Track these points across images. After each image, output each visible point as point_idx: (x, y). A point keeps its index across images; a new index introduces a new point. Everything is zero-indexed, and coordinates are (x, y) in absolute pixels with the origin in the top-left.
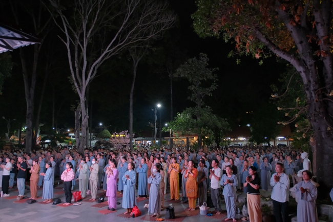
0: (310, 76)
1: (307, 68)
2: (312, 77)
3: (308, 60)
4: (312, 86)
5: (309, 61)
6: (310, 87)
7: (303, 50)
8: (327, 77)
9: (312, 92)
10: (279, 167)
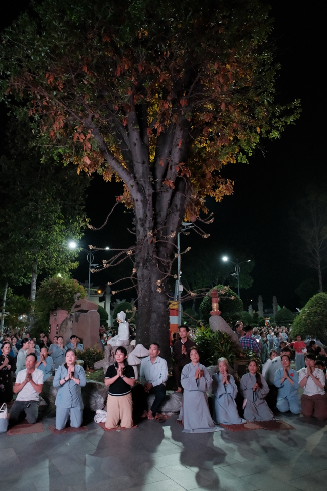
0: (148, 208)
1: (146, 197)
2: (149, 210)
3: (147, 188)
4: (148, 222)
5: (149, 190)
6: (146, 222)
7: (143, 173)
8: (161, 215)
9: (147, 229)
10: (155, 349)
